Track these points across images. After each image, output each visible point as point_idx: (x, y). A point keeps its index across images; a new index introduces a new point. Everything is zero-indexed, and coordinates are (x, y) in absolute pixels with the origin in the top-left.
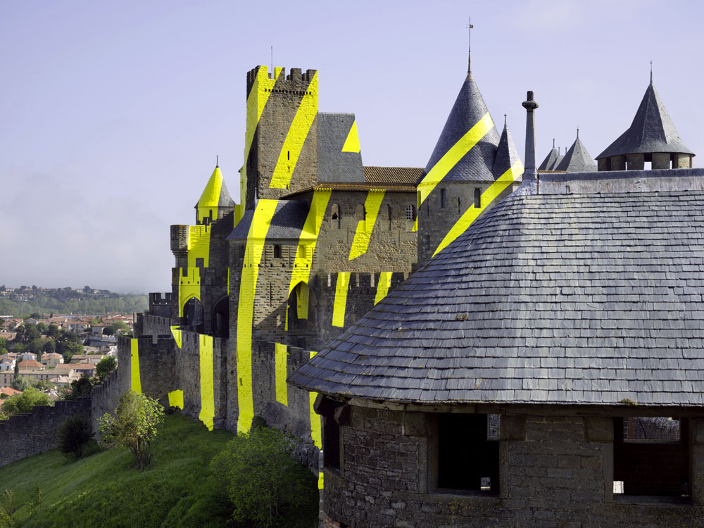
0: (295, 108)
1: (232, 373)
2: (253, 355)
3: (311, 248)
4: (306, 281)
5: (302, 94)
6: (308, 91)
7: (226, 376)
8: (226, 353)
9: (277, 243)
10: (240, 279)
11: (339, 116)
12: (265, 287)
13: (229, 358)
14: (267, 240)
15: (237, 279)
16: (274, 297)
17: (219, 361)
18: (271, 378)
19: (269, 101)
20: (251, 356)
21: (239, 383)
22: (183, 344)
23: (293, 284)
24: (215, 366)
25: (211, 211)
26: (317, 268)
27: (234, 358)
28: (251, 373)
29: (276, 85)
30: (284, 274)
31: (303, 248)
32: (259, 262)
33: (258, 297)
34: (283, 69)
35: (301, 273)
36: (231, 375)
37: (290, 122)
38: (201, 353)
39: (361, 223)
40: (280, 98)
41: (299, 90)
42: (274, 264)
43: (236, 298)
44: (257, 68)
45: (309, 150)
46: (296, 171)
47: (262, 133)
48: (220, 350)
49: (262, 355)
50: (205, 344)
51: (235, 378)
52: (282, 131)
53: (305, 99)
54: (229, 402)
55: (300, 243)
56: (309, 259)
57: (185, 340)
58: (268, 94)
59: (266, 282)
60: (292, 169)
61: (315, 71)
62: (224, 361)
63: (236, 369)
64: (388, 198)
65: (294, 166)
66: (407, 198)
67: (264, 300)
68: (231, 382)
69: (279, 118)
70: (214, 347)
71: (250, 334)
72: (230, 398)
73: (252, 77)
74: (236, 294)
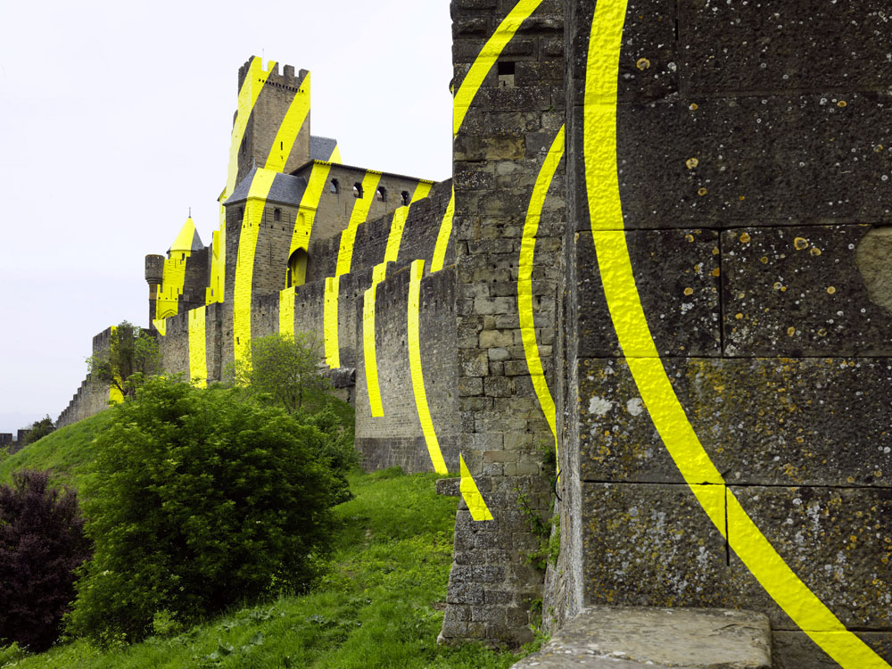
0: (289, 102)
1: (228, 334)
2: (253, 311)
3: (310, 216)
4: (306, 247)
5: (295, 90)
6: (301, 88)
7: (220, 339)
8: (220, 317)
9: (278, 206)
10: (238, 241)
11: (322, 139)
12: (266, 247)
13: (224, 320)
14: (267, 201)
15: (235, 241)
16: (276, 258)
17: (213, 325)
18: (273, 328)
19: (262, 91)
20: (249, 314)
21: (236, 342)
22: (167, 330)
23: (293, 248)
24: (208, 333)
25: (183, 255)
26: (316, 238)
27: (231, 319)
28: (249, 330)
29: (269, 78)
30: (283, 239)
31: (302, 214)
32: (260, 222)
33: (258, 256)
34: (277, 63)
35: (301, 239)
36: (226, 336)
37: (283, 114)
38: (190, 328)
39: (358, 200)
40: (274, 90)
41: (292, 86)
42: (275, 225)
43: (234, 261)
44: (252, 58)
45: (302, 144)
46: (289, 161)
47: (256, 120)
48: (214, 314)
49: (264, 308)
50: (195, 318)
51: (232, 338)
52: (276, 122)
53: (297, 96)
54: (223, 363)
55: (300, 210)
56: (308, 228)
57: (170, 325)
58: (262, 84)
59: (267, 242)
60: (285, 159)
61: (307, 72)
62: (219, 325)
63: (232, 330)
64: (384, 181)
65: (287, 157)
66: (401, 184)
67: (265, 259)
68: (226, 343)
69: (273, 109)
70: (206, 314)
71: (250, 291)
72: (225, 359)
73: (243, 72)
74: (233, 256)
